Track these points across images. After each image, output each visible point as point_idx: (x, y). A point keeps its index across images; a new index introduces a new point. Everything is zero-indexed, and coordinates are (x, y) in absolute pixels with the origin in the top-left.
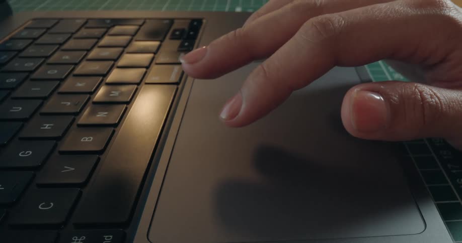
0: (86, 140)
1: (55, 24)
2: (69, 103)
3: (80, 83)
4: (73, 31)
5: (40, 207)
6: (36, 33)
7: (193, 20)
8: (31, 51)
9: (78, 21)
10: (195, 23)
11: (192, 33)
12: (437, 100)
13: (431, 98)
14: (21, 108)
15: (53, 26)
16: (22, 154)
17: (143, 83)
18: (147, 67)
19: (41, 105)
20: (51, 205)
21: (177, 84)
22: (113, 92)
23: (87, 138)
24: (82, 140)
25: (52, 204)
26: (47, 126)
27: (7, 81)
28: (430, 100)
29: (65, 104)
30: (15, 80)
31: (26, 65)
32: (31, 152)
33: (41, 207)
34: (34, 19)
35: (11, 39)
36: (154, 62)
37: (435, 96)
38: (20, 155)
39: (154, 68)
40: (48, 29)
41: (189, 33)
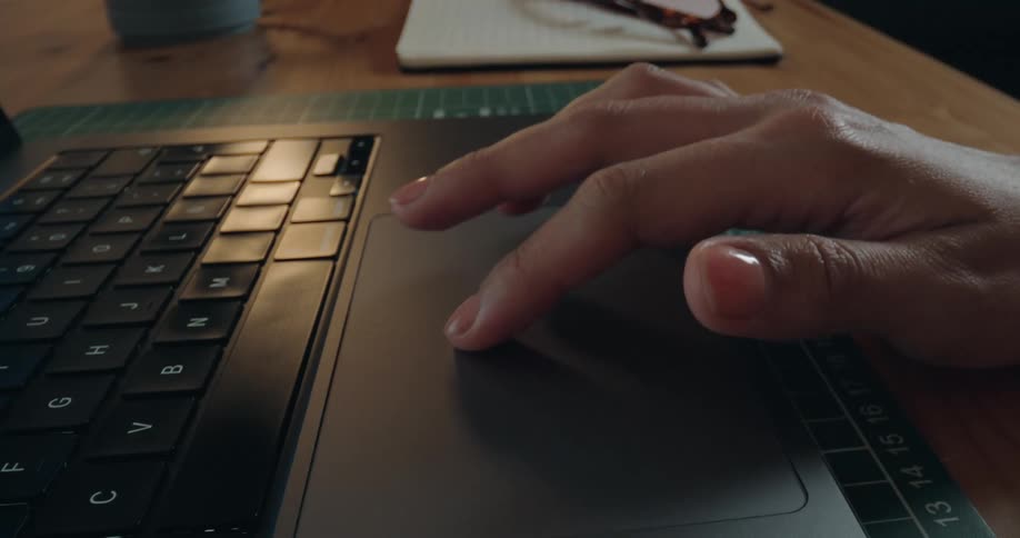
0: (171, 372)
1: (102, 160)
2: (135, 305)
3: (155, 265)
4: (137, 170)
5: (92, 501)
6: (67, 179)
7: (356, 139)
8: (61, 212)
9: (143, 152)
10: (361, 144)
11: (355, 163)
12: (848, 255)
13: (838, 253)
14: (46, 319)
15: (98, 164)
16: (54, 404)
17: (270, 259)
18: (277, 232)
19: (84, 312)
20: (112, 495)
21: (334, 258)
22: (215, 280)
23: (172, 368)
24: (163, 372)
25: (114, 493)
26: (97, 350)
27: (19, 270)
28: (837, 256)
29: (129, 307)
30: (32, 268)
31: (52, 238)
32: (70, 400)
33: (95, 499)
34: (61, 153)
35: (22, 192)
36: (288, 221)
37: (843, 250)
38: (50, 405)
39: (289, 230)
40: (91, 169)
41: (350, 161)
